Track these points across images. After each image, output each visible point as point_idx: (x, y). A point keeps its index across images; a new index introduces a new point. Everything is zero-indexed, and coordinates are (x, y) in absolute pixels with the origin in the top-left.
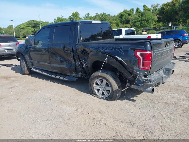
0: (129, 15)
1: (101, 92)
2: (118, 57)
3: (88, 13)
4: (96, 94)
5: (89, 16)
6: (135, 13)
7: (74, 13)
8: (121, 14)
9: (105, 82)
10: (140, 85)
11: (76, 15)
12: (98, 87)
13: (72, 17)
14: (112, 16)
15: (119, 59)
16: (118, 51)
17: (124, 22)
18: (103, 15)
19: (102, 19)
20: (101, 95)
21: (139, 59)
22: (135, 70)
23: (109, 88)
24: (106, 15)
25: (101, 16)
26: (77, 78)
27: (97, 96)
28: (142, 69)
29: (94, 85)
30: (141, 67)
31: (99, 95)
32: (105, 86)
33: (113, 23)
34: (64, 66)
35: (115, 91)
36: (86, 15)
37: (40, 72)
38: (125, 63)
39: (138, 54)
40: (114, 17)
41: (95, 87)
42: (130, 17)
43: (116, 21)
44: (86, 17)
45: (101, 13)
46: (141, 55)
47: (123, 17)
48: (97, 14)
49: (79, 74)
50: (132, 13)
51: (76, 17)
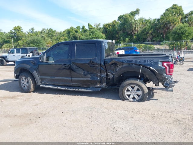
0: (76, 32)
1: (131, 96)
2: (151, 67)
3: (32, 28)
4: (127, 99)
5: (33, 31)
6: (81, 30)
7: (15, 27)
8: (69, 31)
9: (136, 87)
10: (168, 86)
11: (18, 29)
12: (129, 93)
13: (14, 31)
14: (58, 32)
15: (152, 68)
16: (150, 63)
17: (72, 38)
18: (49, 31)
19: (49, 34)
20: (132, 100)
21: (166, 68)
22: (164, 76)
23: (140, 93)
24: (53, 31)
25: (48, 31)
26: (101, 89)
27: (128, 100)
28: (168, 75)
29: (126, 92)
30: (168, 73)
31: (130, 99)
32: (135, 91)
33: (61, 39)
34: (89, 79)
35: (146, 93)
36: (30, 30)
37: (54, 87)
38: (157, 72)
39: (165, 64)
40: (61, 33)
41: (127, 93)
42: (78, 34)
43: (64, 37)
44: (30, 32)
45: (47, 29)
46: (168, 65)
47: (71, 34)
48: (43, 29)
49: (103, 84)
50: (78, 30)
51: (18, 31)
